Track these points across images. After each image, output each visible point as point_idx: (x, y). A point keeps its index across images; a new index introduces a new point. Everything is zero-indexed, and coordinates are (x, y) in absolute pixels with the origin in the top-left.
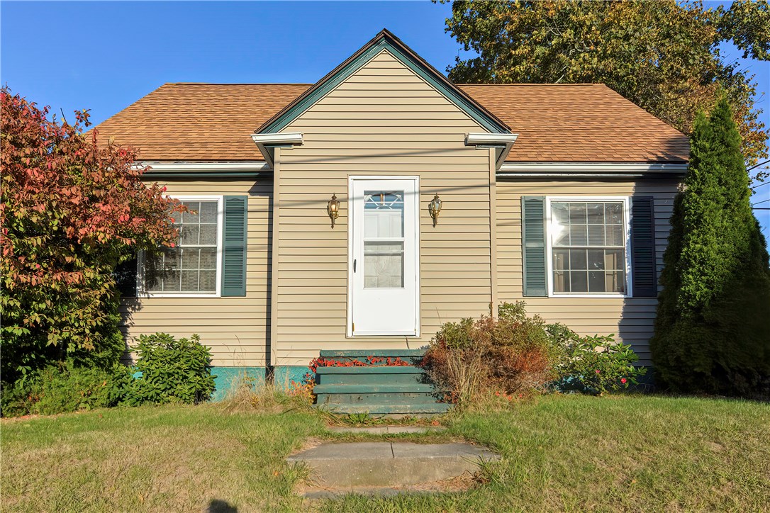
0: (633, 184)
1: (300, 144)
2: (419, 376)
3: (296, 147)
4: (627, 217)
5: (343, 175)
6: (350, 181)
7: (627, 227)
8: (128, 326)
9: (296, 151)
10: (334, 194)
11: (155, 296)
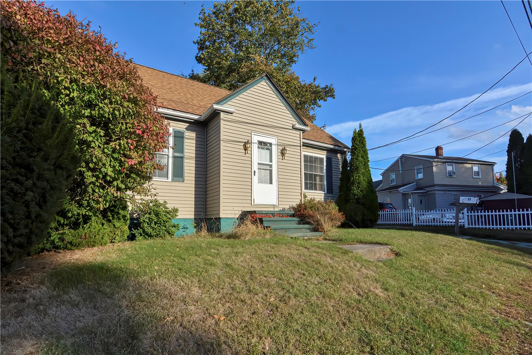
0: (326, 152)
1: (232, 113)
2: (297, 222)
4: (325, 164)
5: (250, 131)
6: (252, 135)
9: (230, 116)
10: (246, 139)
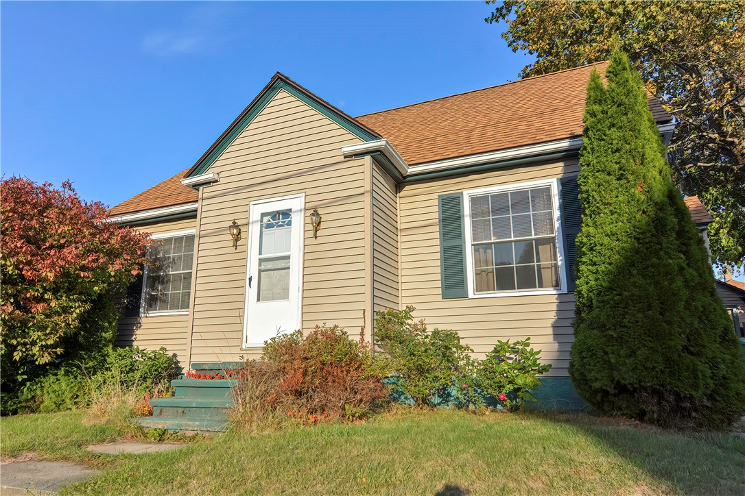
0: (561, 164)
1: (217, 181)
3: (214, 184)
4: (556, 202)
5: (245, 202)
6: (252, 207)
7: (557, 214)
8: (133, 341)
9: (213, 188)
10: (234, 220)
11: (151, 315)
